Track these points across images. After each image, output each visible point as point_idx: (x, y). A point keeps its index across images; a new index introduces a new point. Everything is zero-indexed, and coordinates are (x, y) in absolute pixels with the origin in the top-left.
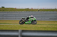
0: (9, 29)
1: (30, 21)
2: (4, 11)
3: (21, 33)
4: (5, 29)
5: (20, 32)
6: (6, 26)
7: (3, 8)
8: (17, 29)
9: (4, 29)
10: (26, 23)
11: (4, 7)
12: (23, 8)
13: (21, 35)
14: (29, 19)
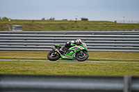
0: (100, 75)
1: (72, 52)
2: (86, 28)
3: (129, 84)
4: (91, 75)
5: (126, 80)
6: (92, 65)
7: (85, 22)
8: (119, 74)
9: (87, 74)
10: (64, 57)
11: (86, 20)
12: (133, 23)
13: (129, 89)
14: (70, 49)
